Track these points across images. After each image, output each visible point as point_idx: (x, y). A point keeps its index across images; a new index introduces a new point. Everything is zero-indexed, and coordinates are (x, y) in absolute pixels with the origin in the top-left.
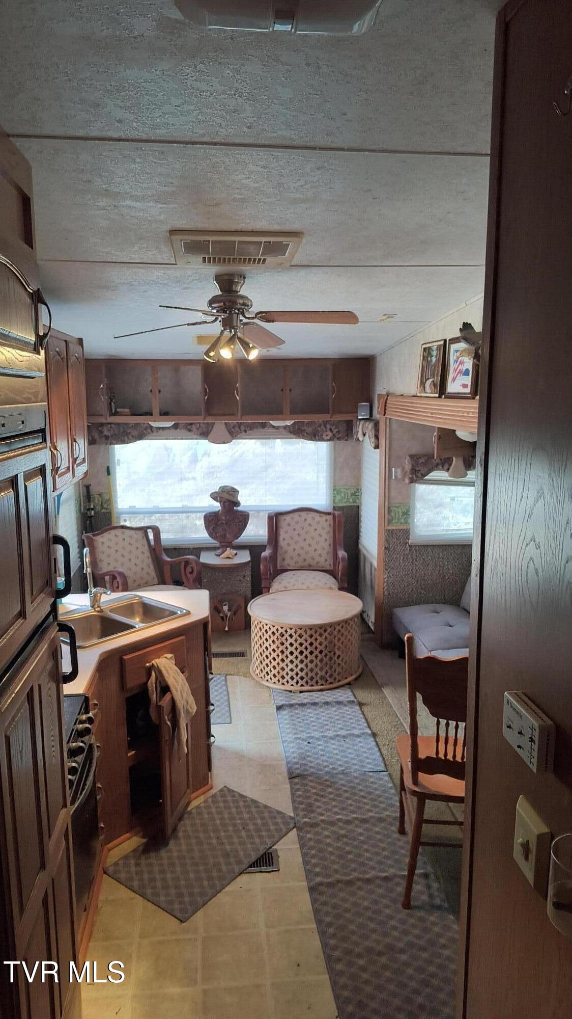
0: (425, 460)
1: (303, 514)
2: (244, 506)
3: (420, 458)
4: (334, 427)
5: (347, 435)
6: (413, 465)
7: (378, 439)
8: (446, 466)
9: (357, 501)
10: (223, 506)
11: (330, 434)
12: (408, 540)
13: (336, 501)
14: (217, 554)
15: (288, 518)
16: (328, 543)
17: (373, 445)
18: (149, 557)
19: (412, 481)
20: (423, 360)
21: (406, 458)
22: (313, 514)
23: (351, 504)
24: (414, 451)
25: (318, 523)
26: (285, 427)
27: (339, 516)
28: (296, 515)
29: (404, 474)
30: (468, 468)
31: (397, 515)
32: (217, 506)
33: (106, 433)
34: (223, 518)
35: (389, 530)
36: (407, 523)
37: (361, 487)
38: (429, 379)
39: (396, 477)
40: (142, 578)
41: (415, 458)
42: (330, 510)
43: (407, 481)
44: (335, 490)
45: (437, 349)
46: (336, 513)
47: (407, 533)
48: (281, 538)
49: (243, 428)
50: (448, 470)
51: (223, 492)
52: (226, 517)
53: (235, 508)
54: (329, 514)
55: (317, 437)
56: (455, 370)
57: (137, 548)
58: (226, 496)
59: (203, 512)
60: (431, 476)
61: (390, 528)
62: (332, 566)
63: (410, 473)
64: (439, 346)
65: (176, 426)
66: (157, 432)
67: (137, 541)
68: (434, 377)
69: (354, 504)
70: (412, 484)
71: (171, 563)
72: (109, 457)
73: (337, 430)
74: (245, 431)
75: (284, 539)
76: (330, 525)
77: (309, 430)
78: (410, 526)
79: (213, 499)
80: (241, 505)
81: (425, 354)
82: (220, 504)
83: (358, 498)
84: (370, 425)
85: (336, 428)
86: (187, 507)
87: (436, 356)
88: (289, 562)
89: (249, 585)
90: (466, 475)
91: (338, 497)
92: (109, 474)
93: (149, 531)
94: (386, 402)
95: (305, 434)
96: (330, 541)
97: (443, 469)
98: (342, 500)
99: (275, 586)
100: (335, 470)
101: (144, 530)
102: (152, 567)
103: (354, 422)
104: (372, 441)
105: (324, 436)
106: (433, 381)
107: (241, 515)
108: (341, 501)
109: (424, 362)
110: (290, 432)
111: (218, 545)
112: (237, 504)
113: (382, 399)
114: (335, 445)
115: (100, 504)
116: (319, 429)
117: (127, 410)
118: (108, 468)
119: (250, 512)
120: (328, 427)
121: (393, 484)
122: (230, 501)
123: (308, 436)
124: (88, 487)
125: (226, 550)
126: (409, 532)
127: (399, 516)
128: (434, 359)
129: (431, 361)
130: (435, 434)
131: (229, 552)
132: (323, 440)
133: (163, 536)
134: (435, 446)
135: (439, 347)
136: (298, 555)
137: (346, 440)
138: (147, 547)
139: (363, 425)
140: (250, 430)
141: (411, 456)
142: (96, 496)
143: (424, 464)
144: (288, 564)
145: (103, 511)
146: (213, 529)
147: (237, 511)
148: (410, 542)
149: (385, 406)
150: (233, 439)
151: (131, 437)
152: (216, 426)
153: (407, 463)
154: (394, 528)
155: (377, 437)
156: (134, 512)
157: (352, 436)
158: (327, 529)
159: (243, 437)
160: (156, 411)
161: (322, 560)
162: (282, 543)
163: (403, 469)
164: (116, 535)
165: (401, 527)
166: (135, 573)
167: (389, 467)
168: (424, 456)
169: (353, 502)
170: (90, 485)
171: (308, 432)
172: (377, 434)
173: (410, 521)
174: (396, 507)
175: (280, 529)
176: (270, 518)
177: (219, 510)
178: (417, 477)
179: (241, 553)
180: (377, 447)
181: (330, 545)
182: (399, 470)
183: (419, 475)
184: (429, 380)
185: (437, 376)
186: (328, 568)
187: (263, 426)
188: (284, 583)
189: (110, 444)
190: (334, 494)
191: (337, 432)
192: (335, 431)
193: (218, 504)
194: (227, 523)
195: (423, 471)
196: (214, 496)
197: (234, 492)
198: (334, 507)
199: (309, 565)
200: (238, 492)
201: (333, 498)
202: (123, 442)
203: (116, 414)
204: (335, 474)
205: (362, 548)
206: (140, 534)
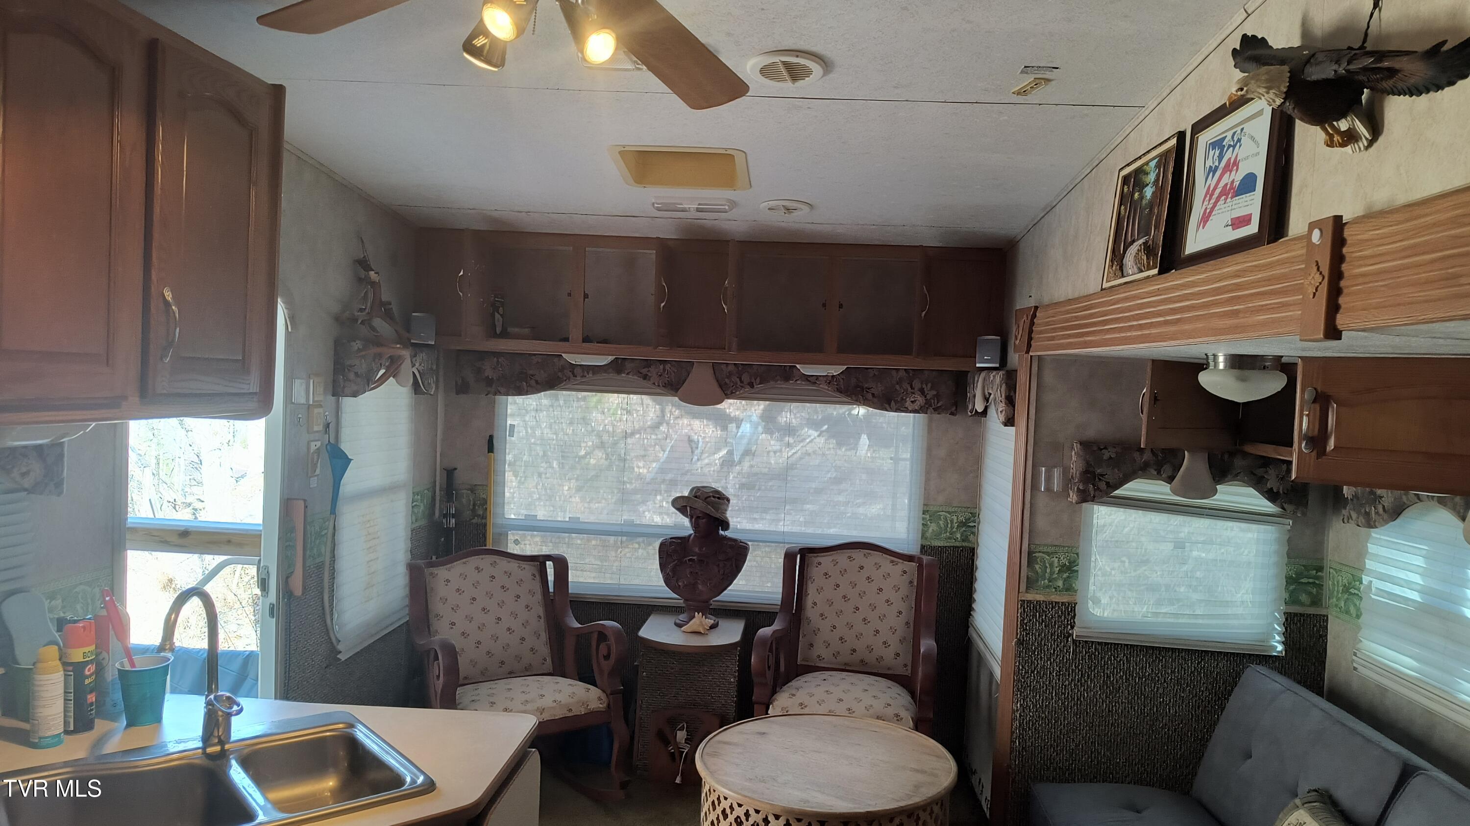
0: (1117, 453)
1: (858, 554)
2: (737, 530)
3: (1105, 448)
4: (929, 385)
5: (956, 404)
6: (1088, 463)
7: (1014, 407)
8: (1167, 470)
9: (971, 537)
10: (695, 526)
11: (920, 400)
12: (1072, 627)
13: (928, 535)
14: (678, 621)
15: (826, 560)
16: (903, 619)
17: (1002, 418)
18: (539, 617)
19: (1085, 497)
20: (1121, 204)
21: (1073, 448)
22: (877, 556)
23: (958, 544)
24: (1091, 433)
25: (887, 576)
26: (830, 380)
27: (930, 565)
28: (842, 557)
29: (1067, 481)
30: (1218, 481)
31: (1048, 570)
32: (683, 525)
33: (489, 373)
34: (697, 550)
35: (1029, 602)
36: (1069, 588)
37: (980, 510)
38: (1133, 241)
39: (1048, 489)
40: (518, 658)
41: (1095, 448)
42: (913, 549)
43: (1073, 497)
44: (928, 513)
45: (1158, 166)
46: (926, 559)
47: (1069, 611)
48: (809, 601)
49: (746, 378)
50: (1170, 480)
51: (696, 497)
52: (700, 549)
53: (721, 532)
54: (910, 558)
55: (893, 403)
56: (1209, 193)
57: (518, 597)
58: (700, 505)
59: (655, 536)
60: (1130, 490)
61: (1030, 597)
62: (909, 668)
63: (1080, 481)
64: (1164, 156)
65: (617, 366)
66: (583, 376)
67: (519, 582)
68: (1148, 233)
69: (964, 544)
70: (1084, 505)
71: (577, 632)
72: (491, 416)
73: (935, 393)
74: (751, 385)
75: (815, 604)
76: (911, 582)
77: (878, 388)
78: (1079, 598)
79: (678, 509)
80: (731, 526)
81: (1126, 190)
82: (691, 521)
83: (973, 533)
84: (998, 378)
85: (932, 388)
86: (631, 524)
87: (1157, 180)
88: (821, 652)
89: (733, 692)
90: (1215, 492)
91: (933, 527)
92: (491, 448)
93: (549, 564)
94: (1032, 324)
95: (870, 396)
96: (908, 615)
97: (1159, 476)
98: (941, 534)
99: (783, 700)
100: (928, 473)
101: (539, 561)
102: (544, 636)
103: (969, 375)
104: (1000, 409)
105: (908, 404)
106: (1145, 244)
107: (731, 547)
108: (937, 535)
109: (1123, 207)
110: (839, 391)
111: (681, 602)
112: (725, 525)
113: (1025, 316)
114: (930, 421)
115: (471, 507)
116: (898, 387)
117: (526, 331)
118: (491, 438)
119: (750, 543)
120: (917, 384)
121: (1042, 501)
122: (708, 516)
123: (875, 400)
124: (450, 473)
125: (694, 617)
126: (1073, 609)
127: (1052, 573)
128: (1149, 192)
129: (1142, 197)
130: (1145, 390)
131: (699, 621)
132: (907, 410)
133: (573, 576)
134: (1144, 417)
135: (1163, 158)
136: (841, 639)
137: (952, 414)
138: (539, 596)
139: (984, 379)
140: (760, 384)
141: (1086, 445)
142: (465, 491)
143: (1114, 462)
144: (819, 656)
145: (474, 521)
146: (674, 570)
147: (725, 538)
148: (1075, 632)
149: (1031, 332)
150: (728, 396)
151: (533, 383)
152: (695, 370)
153: (1074, 458)
154: (1040, 597)
155: (1010, 401)
156: (531, 526)
157: (966, 407)
158: (904, 590)
159: (746, 395)
160: (576, 333)
161: (888, 655)
162: (811, 612)
163: (1066, 471)
164: (477, 568)
165: (1055, 598)
166: (506, 647)
167: (1034, 466)
168: (1115, 444)
169: (963, 541)
170: (456, 469)
171: (876, 393)
172: (1012, 394)
173: (1077, 585)
174: (1048, 554)
175: (809, 582)
176: (789, 557)
177: (690, 535)
178: (1098, 489)
179: (724, 624)
180: (1009, 422)
181: (907, 623)
182: (1057, 473)
183: (1102, 486)
184: (1135, 244)
185: (1157, 227)
186: (901, 671)
187: (788, 374)
188: (802, 696)
189: (495, 394)
190: (923, 519)
191: (934, 396)
192: (931, 394)
193: (686, 522)
194: (701, 561)
195: (1111, 475)
196: (682, 505)
197: (719, 498)
198: (923, 547)
199: (862, 661)
200: (728, 500)
201: (921, 527)
202: (520, 392)
203: (504, 335)
204: (927, 480)
205: (975, 636)
206: (529, 569)
